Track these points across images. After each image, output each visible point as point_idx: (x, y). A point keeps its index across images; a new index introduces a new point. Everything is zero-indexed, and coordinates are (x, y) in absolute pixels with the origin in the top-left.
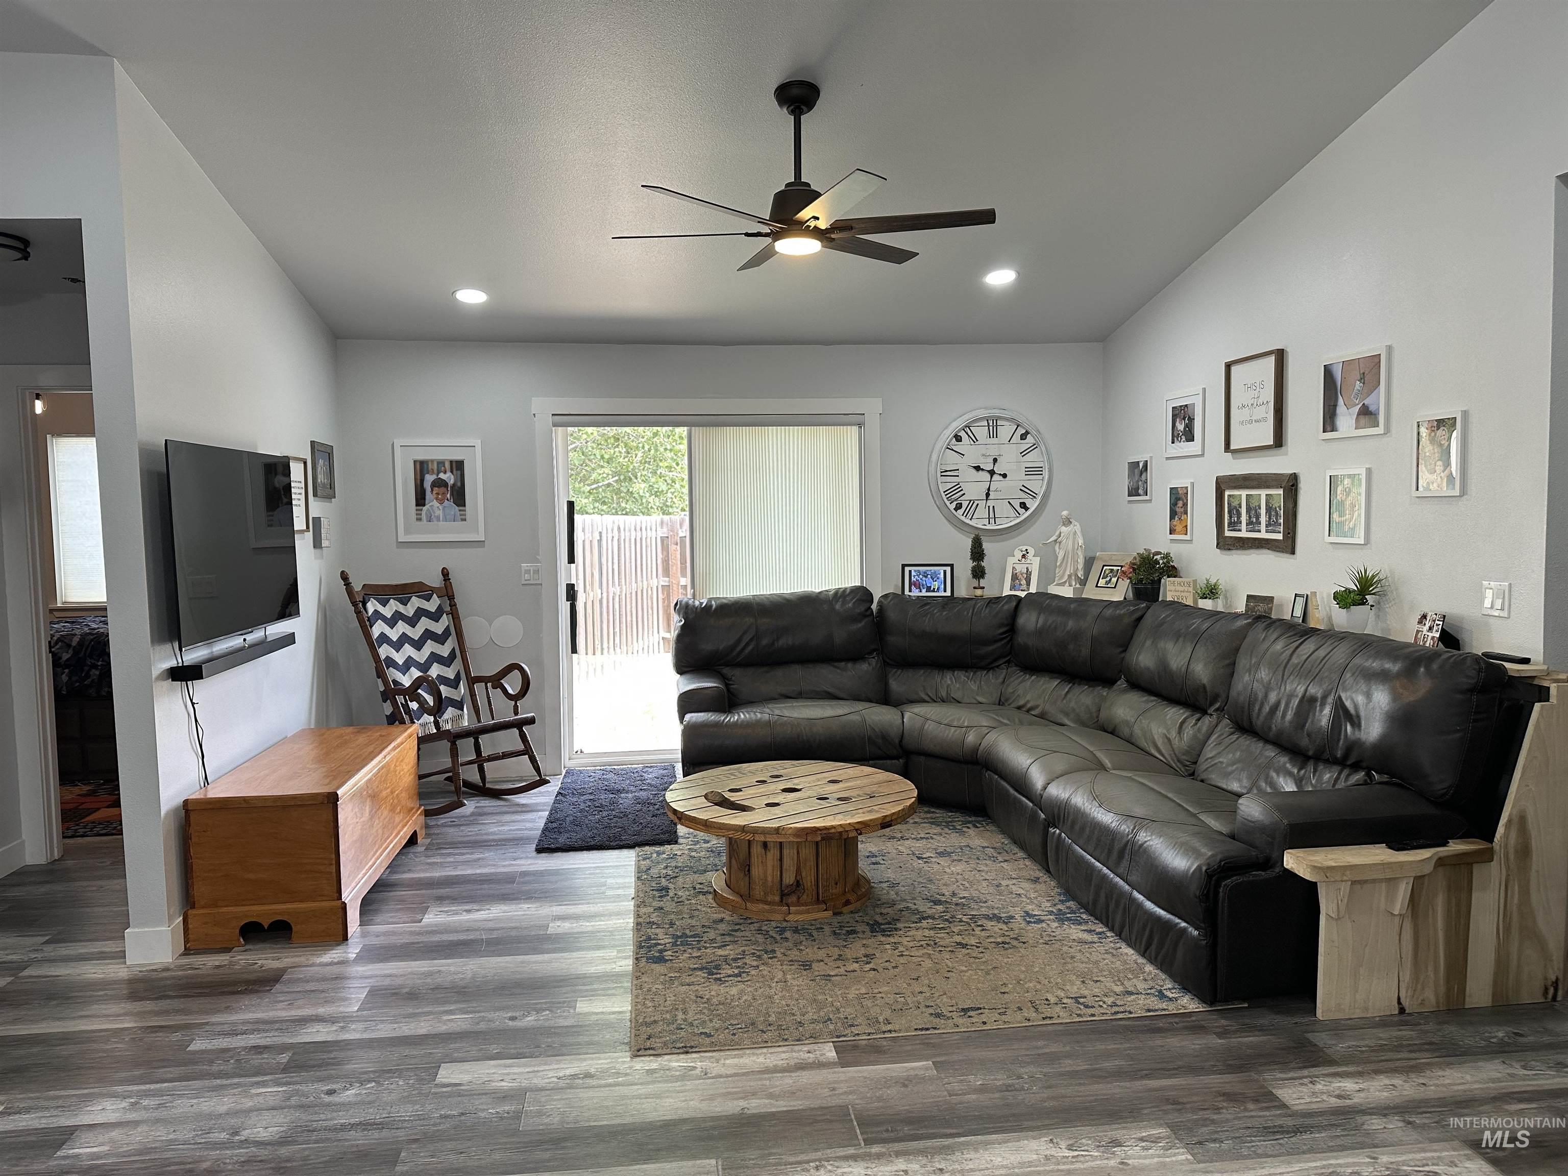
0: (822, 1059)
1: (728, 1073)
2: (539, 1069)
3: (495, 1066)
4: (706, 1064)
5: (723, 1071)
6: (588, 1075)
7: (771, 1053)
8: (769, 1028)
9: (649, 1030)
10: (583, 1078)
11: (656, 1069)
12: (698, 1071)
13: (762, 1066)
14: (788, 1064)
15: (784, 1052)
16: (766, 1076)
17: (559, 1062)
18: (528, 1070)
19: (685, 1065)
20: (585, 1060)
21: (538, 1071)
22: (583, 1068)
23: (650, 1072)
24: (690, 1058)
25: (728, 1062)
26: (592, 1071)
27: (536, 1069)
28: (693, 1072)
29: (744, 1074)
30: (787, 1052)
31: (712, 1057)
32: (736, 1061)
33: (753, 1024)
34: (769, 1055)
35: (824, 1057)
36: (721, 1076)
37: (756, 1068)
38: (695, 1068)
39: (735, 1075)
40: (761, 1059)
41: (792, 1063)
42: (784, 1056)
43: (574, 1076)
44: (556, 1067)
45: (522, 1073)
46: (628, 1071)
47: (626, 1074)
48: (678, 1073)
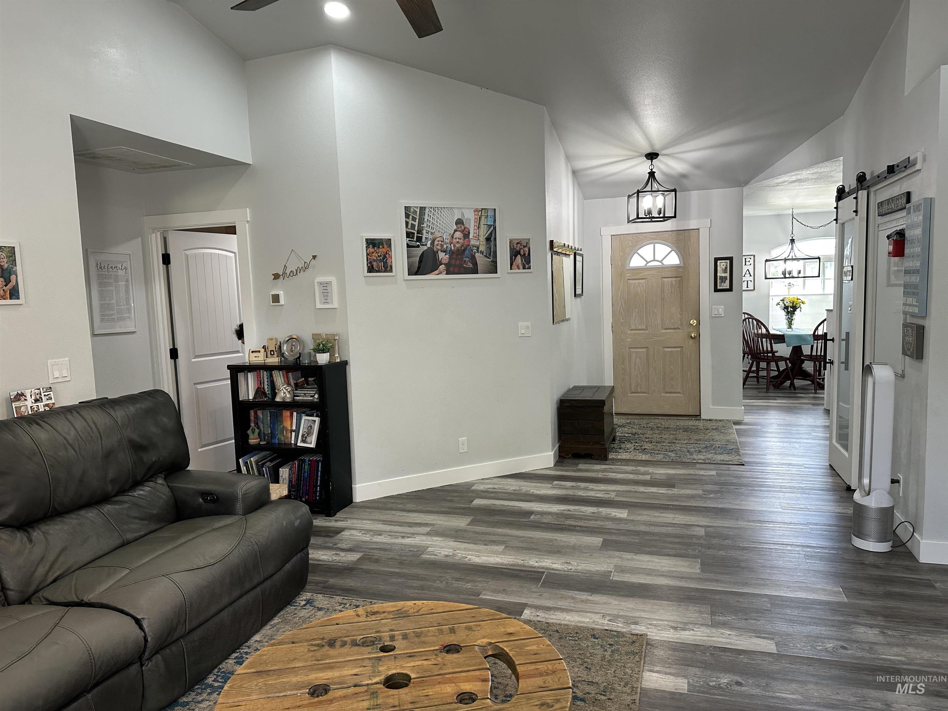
0: (533, 610)
1: (590, 614)
2: (707, 638)
3: (737, 645)
4: (601, 621)
5: (593, 616)
6: (675, 628)
7: (560, 620)
8: (552, 633)
9: (632, 648)
10: (677, 627)
11: (633, 624)
12: (608, 618)
13: (569, 614)
14: (554, 612)
15: (552, 619)
16: (570, 608)
17: (695, 640)
18: (715, 639)
19: (614, 623)
20: (677, 638)
21: (708, 637)
22: (678, 633)
23: (636, 623)
24: (610, 627)
25: (588, 620)
26: (672, 630)
27: (709, 638)
28: (611, 618)
29: (583, 611)
30: (550, 619)
31: (596, 625)
32: (583, 620)
33: (560, 638)
34: (562, 619)
35: (531, 611)
36: (596, 613)
37: (573, 614)
38: (609, 621)
39: (587, 612)
40: (568, 618)
41: (552, 612)
42: (554, 617)
43: (684, 629)
44: (696, 637)
45: (717, 637)
46: (649, 626)
47: (651, 624)
48: (620, 619)
